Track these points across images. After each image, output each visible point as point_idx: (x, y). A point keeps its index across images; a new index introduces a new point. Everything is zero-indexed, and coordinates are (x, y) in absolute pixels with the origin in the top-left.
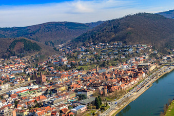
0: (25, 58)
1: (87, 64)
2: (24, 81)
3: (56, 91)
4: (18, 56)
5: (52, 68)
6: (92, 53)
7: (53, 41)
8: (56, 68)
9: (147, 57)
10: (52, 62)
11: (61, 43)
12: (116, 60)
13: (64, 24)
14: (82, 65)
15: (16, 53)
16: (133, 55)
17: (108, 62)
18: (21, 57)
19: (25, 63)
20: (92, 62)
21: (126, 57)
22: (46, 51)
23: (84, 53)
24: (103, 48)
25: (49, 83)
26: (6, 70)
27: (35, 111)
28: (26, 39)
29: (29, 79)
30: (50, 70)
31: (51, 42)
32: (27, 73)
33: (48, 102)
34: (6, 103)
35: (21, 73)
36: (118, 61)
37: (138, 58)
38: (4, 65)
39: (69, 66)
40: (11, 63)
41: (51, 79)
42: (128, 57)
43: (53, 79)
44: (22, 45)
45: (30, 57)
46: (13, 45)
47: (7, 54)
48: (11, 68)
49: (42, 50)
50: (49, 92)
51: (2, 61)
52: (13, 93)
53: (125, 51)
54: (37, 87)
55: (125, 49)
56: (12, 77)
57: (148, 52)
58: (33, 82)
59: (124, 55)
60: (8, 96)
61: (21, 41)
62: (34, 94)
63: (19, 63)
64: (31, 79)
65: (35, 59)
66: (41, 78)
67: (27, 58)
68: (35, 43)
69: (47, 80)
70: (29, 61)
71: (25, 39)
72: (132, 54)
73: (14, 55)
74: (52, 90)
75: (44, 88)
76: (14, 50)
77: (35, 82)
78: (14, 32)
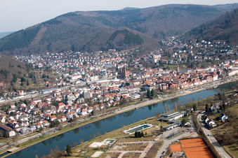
3: (130, 84)
4: (116, 49)
5: (141, 65)
6: (188, 52)
8: (144, 65)
10: (145, 59)
14: (170, 64)
15: (115, 46)
16: (229, 57)
17: (198, 63)
18: (119, 51)
19: (121, 57)
20: (182, 62)
21: (221, 59)
22: (148, 45)
23: (180, 52)
24: (202, 47)
26: (101, 63)
30: (139, 67)
31: (162, 33)
36: (210, 63)
37: (233, 61)
38: (101, 58)
39: (158, 64)
40: (108, 57)
42: (223, 59)
44: (123, 37)
45: (128, 51)
46: (113, 36)
47: (106, 47)
48: (107, 62)
49: (144, 44)
50: (124, 85)
51: (100, 53)
52: (97, 83)
53: (224, 52)
55: (224, 50)
56: (103, 70)
58: (118, 77)
59: (220, 56)
61: (123, 32)
63: (116, 57)
64: (118, 74)
66: (124, 73)
67: (125, 53)
68: (138, 35)
69: (130, 76)
70: (126, 55)
71: (127, 30)
73: (112, 48)
74: (126, 83)
76: (114, 43)
77: (120, 76)
78: (123, 17)
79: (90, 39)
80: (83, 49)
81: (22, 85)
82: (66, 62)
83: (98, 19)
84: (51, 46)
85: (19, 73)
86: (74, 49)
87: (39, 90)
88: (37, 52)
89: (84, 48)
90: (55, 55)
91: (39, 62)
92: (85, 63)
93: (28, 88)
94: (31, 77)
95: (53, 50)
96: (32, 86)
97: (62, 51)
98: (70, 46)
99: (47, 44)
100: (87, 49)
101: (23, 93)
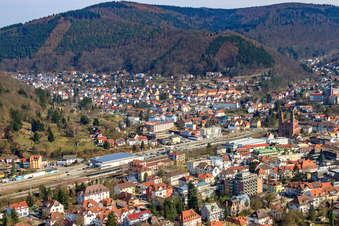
0: (239, 78)
2: (248, 127)
3: (335, 156)
4: (224, 73)
5: (309, 108)
7: (295, 48)
8: (317, 108)
10: (307, 95)
11: (315, 56)
13: (323, 9)
15: (221, 66)
18: (231, 76)
19: (239, 89)
22: (285, 69)
25: (307, 138)
26: (202, 100)
27: (302, 186)
28: (242, 37)
29: (259, 124)
30: (305, 112)
31: (291, 51)
32: (251, 110)
33: (325, 174)
34: (229, 163)
35: (237, 110)
38: (195, 88)
40: (209, 87)
41: (310, 130)
43: (314, 132)
44: (235, 50)
45: (249, 78)
46: (214, 47)
47: (200, 66)
48: (212, 97)
49: (277, 66)
50: (316, 156)
51: (191, 79)
52: (235, 147)
54: (284, 141)
56: (219, 115)
58: (272, 132)
60: (224, 151)
61: (231, 39)
62: (284, 154)
63: (227, 89)
64: (264, 124)
65: (260, 84)
66: (291, 125)
67: (243, 80)
68: (262, 49)
69: (302, 131)
70: (247, 87)
71: (239, 38)
73: (215, 71)
74: (325, 152)
75: (301, 145)
76: (217, 59)
77: (277, 131)
78: (207, 20)
79: (163, 51)
80: (150, 69)
81: (35, 139)
82: (119, 91)
83: (166, 18)
84: (81, 59)
85: (24, 107)
86: (129, 67)
87: (85, 155)
88: (51, 69)
89: (152, 67)
90: (90, 77)
91: (57, 89)
92: (163, 97)
93: (52, 148)
94: (54, 120)
95: (85, 66)
96: (62, 143)
97: (106, 71)
98: (121, 61)
99: (71, 54)
100: (159, 70)
101: (40, 163)
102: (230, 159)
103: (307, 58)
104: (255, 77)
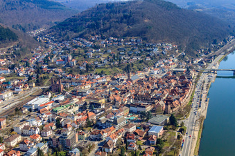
1: (106, 66)
2: (28, 88)
3: (100, 105)
6: (106, 52)
7: (22, 25)
9: (176, 60)
10: (53, 61)
11: (34, 29)
12: (141, 62)
14: (100, 68)
16: (160, 57)
17: (132, 65)
20: (112, 64)
21: (152, 59)
23: (94, 50)
24: (118, 45)
27: (101, 133)
29: (34, 84)
30: (58, 73)
31: (20, 27)
33: (107, 121)
35: (11, 75)
36: (143, 64)
37: (166, 61)
39: (83, 68)
41: (69, 86)
42: (154, 59)
43: (71, 87)
52: (33, 106)
53: (149, 51)
54: (62, 98)
55: (148, 49)
57: (176, 54)
59: (148, 55)
60: (26, 110)
66: (59, 85)
67: (2, 51)
68: (8, 29)
69: (65, 88)
72: (158, 55)
74: (93, 103)
77: (50, 89)
102: (40, 118)
103: (30, 31)
104: (9, 49)
